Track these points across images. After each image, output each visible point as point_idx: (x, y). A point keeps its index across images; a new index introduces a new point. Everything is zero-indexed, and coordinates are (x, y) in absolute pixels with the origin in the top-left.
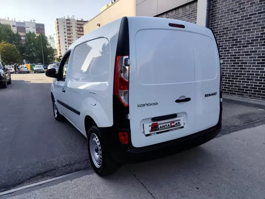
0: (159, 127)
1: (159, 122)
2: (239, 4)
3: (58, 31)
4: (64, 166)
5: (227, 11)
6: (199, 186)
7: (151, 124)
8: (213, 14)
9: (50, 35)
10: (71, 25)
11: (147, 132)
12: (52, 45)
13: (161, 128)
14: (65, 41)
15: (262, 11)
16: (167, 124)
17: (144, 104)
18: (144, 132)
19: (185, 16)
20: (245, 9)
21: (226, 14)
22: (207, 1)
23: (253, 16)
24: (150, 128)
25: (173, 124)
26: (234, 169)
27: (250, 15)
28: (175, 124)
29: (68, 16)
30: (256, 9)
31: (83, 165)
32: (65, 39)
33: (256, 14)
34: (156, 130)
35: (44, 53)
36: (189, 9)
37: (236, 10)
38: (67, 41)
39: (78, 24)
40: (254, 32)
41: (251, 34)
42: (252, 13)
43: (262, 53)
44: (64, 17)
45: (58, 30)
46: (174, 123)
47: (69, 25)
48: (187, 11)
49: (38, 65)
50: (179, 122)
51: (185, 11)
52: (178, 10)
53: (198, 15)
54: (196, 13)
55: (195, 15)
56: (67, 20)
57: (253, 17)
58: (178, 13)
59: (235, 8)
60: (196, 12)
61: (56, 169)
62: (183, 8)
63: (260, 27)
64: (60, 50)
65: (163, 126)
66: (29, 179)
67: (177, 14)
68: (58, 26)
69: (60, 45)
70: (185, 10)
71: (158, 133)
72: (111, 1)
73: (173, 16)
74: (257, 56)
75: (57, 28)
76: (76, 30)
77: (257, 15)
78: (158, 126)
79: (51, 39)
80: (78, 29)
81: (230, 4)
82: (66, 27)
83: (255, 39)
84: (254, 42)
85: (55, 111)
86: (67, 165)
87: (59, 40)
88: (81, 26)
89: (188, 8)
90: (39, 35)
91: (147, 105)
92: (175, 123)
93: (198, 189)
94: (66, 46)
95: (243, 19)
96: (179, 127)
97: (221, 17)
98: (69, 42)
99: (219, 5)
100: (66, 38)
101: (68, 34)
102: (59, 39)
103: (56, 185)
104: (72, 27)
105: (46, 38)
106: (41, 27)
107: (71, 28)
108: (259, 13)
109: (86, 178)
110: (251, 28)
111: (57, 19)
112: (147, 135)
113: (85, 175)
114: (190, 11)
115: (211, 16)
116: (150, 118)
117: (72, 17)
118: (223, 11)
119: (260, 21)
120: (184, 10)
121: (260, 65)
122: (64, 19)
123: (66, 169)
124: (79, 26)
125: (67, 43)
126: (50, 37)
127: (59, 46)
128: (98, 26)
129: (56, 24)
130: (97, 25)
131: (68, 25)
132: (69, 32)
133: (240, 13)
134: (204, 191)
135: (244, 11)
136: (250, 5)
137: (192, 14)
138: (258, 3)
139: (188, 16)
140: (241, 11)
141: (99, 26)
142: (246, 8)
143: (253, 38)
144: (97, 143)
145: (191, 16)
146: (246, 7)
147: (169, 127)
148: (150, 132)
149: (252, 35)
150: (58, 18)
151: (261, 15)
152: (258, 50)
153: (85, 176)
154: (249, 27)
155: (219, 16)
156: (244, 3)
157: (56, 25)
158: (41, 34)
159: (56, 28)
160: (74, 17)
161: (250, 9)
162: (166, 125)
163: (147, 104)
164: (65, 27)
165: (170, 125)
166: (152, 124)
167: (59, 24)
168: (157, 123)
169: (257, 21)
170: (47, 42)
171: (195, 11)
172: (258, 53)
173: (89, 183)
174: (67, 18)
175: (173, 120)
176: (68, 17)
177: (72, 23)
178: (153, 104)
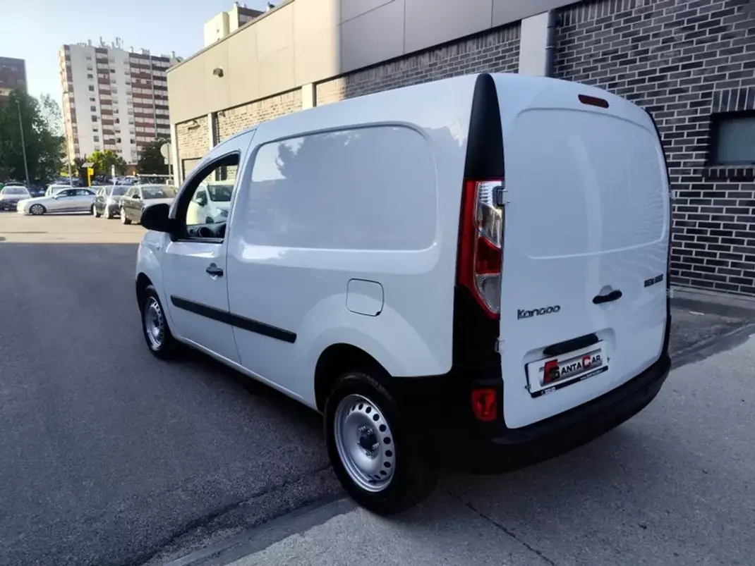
0: (560, 370)
1: (560, 358)
2: (634, 40)
3: (71, 83)
4: (258, 495)
5: (601, 57)
6: (643, 521)
7: (542, 364)
8: (562, 62)
9: (45, 95)
10: (111, 66)
11: (536, 387)
12: (51, 127)
13: (564, 374)
14: (94, 113)
15: (693, 61)
16: (577, 363)
17: (531, 310)
18: (528, 387)
19: (485, 62)
20: (650, 54)
21: (599, 65)
22: (548, 27)
23: (669, 74)
24: (542, 374)
25: (587, 362)
26: (706, 470)
27: (662, 70)
28: (591, 361)
29: (101, 38)
30: (678, 57)
31: (312, 488)
32: (93, 109)
33: (676, 68)
34: (553, 380)
35: (29, 149)
36: (497, 45)
37: (626, 55)
38: (98, 113)
39: (133, 65)
40: (672, 114)
41: (664, 119)
42: (666, 66)
43: (692, 169)
44: (90, 41)
45: (70, 78)
46: (589, 358)
47: (105, 66)
48: (492, 49)
49: (12, 185)
50: (599, 356)
51: (484, 48)
52: (466, 46)
53: (520, 63)
54: (516, 57)
55: (514, 63)
56: (98, 50)
57: (669, 76)
58: (464, 54)
59: (623, 49)
60: (518, 54)
61: (238, 504)
62: (480, 40)
63: (689, 102)
64: (76, 141)
65: (568, 367)
66: (172, 541)
67: (462, 57)
68: (69, 69)
69: (74, 125)
70: (486, 46)
71: (558, 387)
72: (237, 3)
73: (451, 60)
74: (680, 176)
75: (65, 74)
76: (128, 84)
77: (680, 71)
78: (558, 368)
79: (50, 106)
80: (134, 80)
81: (610, 39)
82: (94, 73)
83: (674, 131)
84: (673, 140)
85: (148, 331)
86: (264, 491)
87: (73, 111)
88: (143, 70)
89: (492, 42)
90: (11, 94)
91: (539, 312)
92: (592, 357)
93: (645, 528)
94: (95, 130)
95: (643, 81)
96: (600, 369)
97: (585, 70)
98: (105, 117)
99: (579, 39)
100: (97, 104)
101: (101, 92)
102: (73, 107)
103: (264, 551)
104: (113, 71)
105: (34, 102)
106: (13, 69)
107: (111, 74)
108: (684, 67)
109: (341, 523)
110: (666, 104)
111: (67, 48)
112: (535, 395)
113: (334, 516)
114: (500, 50)
115: (557, 67)
116: (541, 348)
117: (113, 43)
118: (591, 56)
119: (688, 88)
120: (482, 47)
121: (689, 199)
122: (90, 45)
123: (270, 502)
124: (137, 71)
125: (99, 122)
126: (46, 101)
127: (73, 128)
128: (217, 76)
129: (62, 61)
130: (215, 72)
131: (101, 66)
132: (103, 87)
133: (635, 62)
134: (661, 532)
135: (646, 59)
136: (661, 45)
137: (503, 57)
138: (683, 41)
139: (494, 62)
140: (638, 57)
141: (221, 74)
142: (652, 52)
143: (671, 128)
144: (373, 421)
145: (503, 63)
146: (651, 48)
147: (579, 368)
148: (542, 385)
149: (666, 120)
150: (67, 44)
151: (690, 72)
152: (682, 161)
153: (335, 519)
154: (658, 101)
155: (578, 68)
156: (647, 37)
157: (64, 64)
158: (17, 91)
159: (61, 73)
160: (120, 42)
161: (662, 55)
162: (574, 365)
163: (537, 310)
164: (90, 72)
165: (581, 364)
166: (546, 363)
167: (73, 62)
168: (556, 360)
169: (680, 85)
170: (37, 116)
171: (514, 50)
172: (681, 168)
173: (356, 537)
174: (97, 44)
175: (587, 352)
176: (102, 44)
177: (113, 61)
178: (550, 310)
